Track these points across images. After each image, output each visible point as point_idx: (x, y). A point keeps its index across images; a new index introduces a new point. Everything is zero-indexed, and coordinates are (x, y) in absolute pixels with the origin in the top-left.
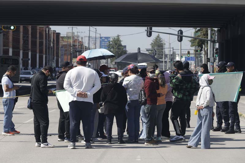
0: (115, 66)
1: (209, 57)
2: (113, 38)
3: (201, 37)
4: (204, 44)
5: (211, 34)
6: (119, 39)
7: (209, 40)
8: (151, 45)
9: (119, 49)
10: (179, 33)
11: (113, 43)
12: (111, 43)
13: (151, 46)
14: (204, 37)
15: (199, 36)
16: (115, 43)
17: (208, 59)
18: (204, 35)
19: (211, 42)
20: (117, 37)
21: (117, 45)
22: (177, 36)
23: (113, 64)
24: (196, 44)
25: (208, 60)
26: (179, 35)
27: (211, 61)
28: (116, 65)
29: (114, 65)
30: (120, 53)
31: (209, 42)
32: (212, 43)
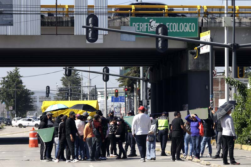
0: (12, 112)
1: (141, 99)
2: (10, 72)
3: (131, 75)
4: (136, 84)
5: (143, 72)
6: (18, 73)
7: (141, 79)
8: (62, 80)
9: (17, 88)
10: (105, 71)
11: (10, 79)
12: (6, 79)
13: (62, 82)
14: (135, 75)
15: (129, 74)
16: (13, 80)
17: (140, 101)
18: (135, 72)
19: (144, 81)
20: (15, 71)
21: (15, 83)
22: (102, 75)
23: (10, 109)
24: (126, 83)
25: (141, 103)
26: (105, 74)
27: (143, 105)
28: (14, 111)
29: (12, 110)
30: (19, 93)
31: (141, 81)
32: (145, 83)
